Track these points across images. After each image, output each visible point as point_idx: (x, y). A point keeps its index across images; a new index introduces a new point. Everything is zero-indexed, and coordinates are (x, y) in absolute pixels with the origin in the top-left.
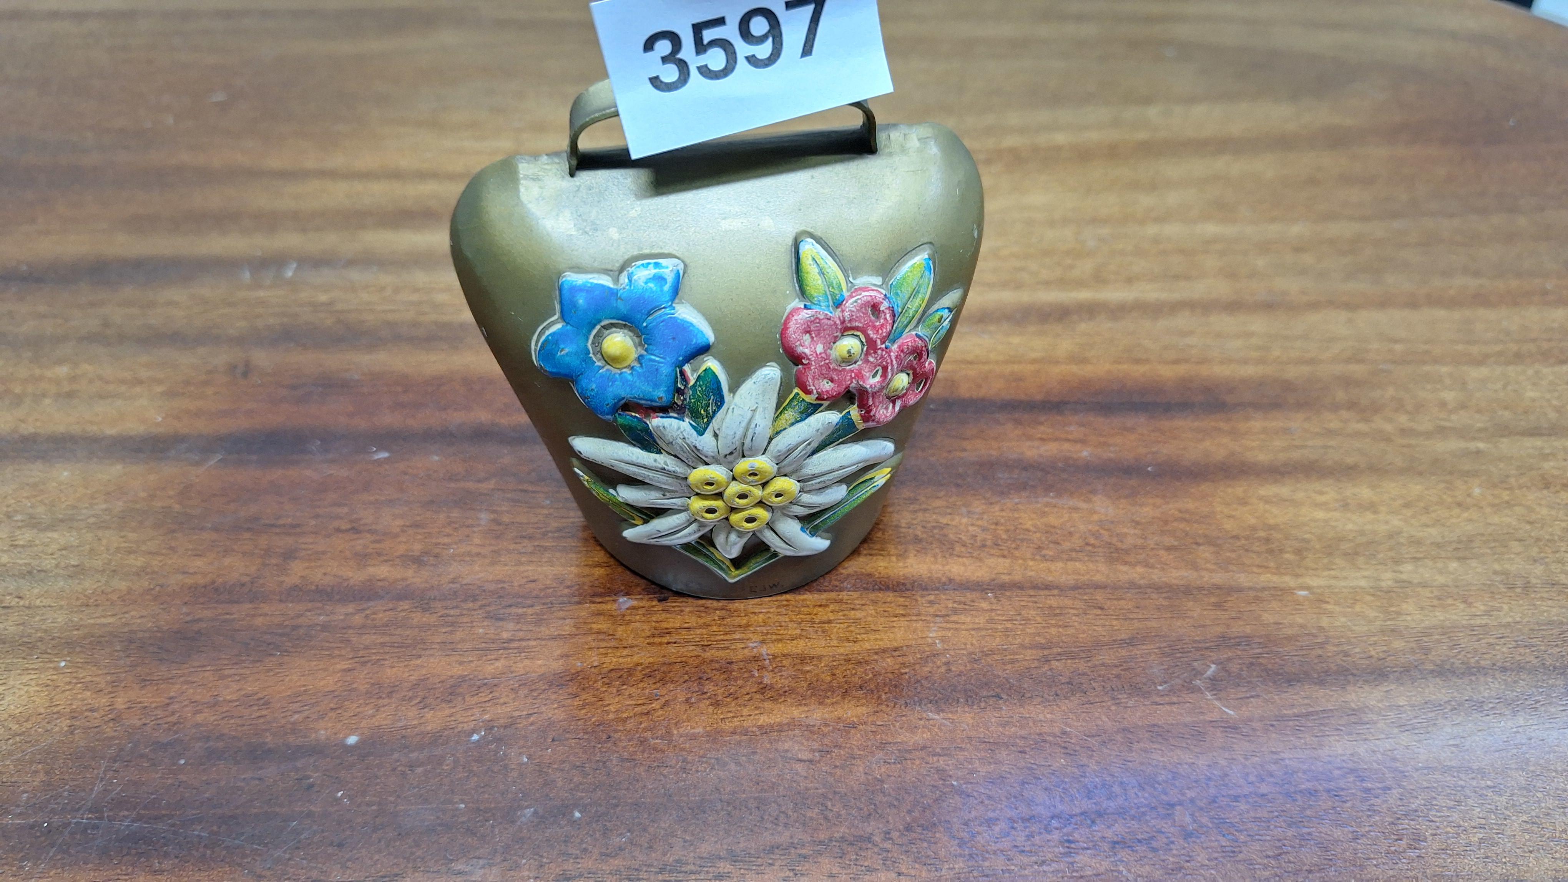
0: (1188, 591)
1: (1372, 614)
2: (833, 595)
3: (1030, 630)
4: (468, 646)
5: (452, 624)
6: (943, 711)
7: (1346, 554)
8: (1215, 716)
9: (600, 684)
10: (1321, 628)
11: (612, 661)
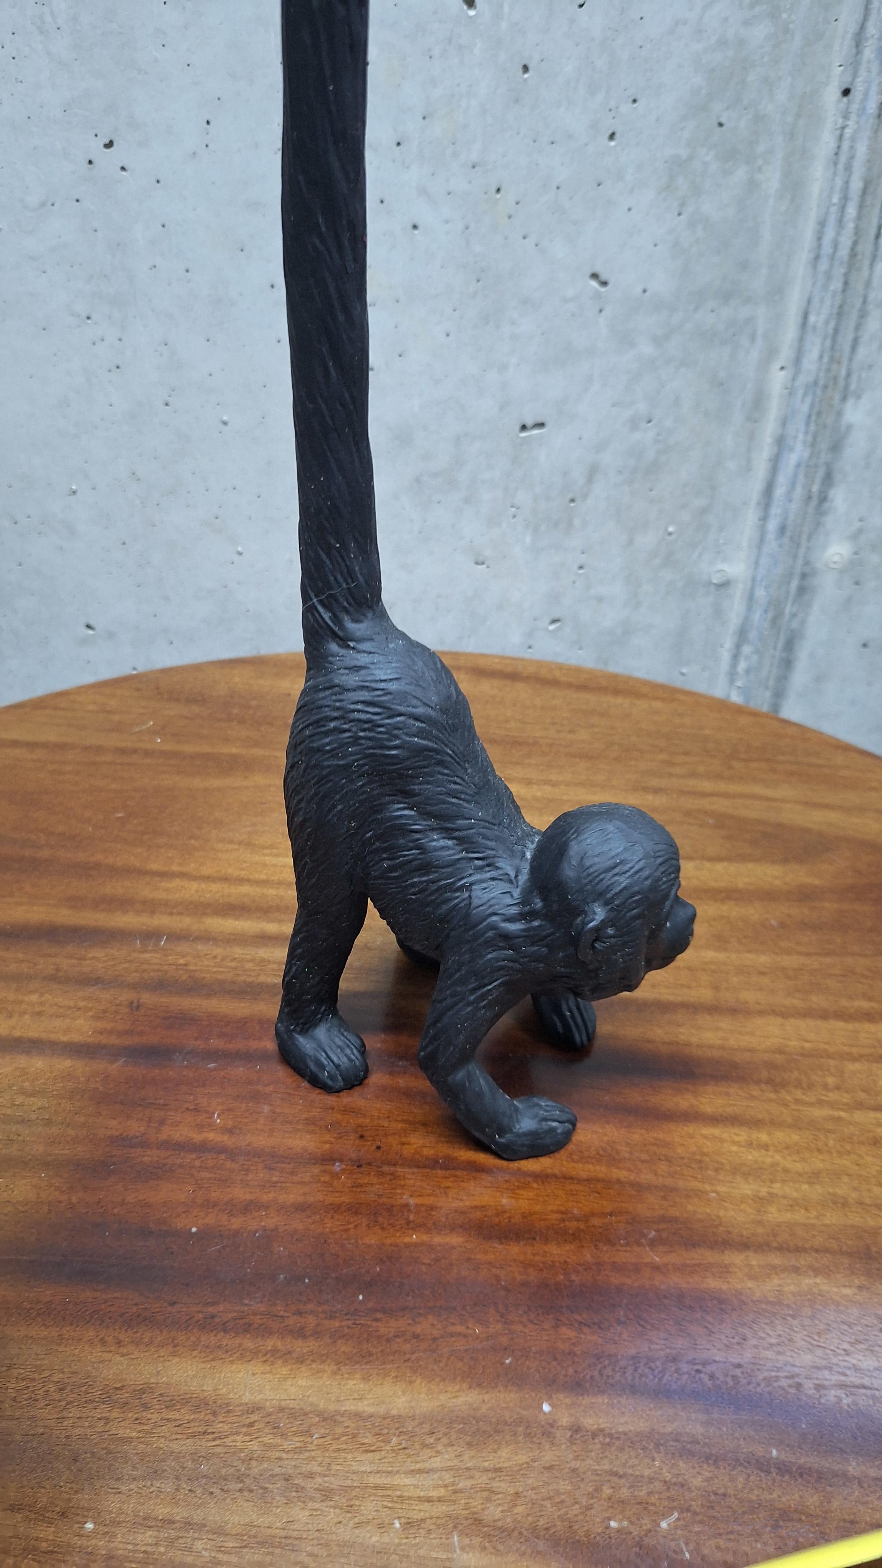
0: (649, 1188)
1: (749, 1210)
2: (453, 1172)
3: (558, 1202)
4: (256, 1183)
5: (247, 1170)
6: (503, 1244)
7: (744, 1174)
8: (648, 1260)
9: (322, 1211)
10: (718, 1217)
11: (330, 1199)
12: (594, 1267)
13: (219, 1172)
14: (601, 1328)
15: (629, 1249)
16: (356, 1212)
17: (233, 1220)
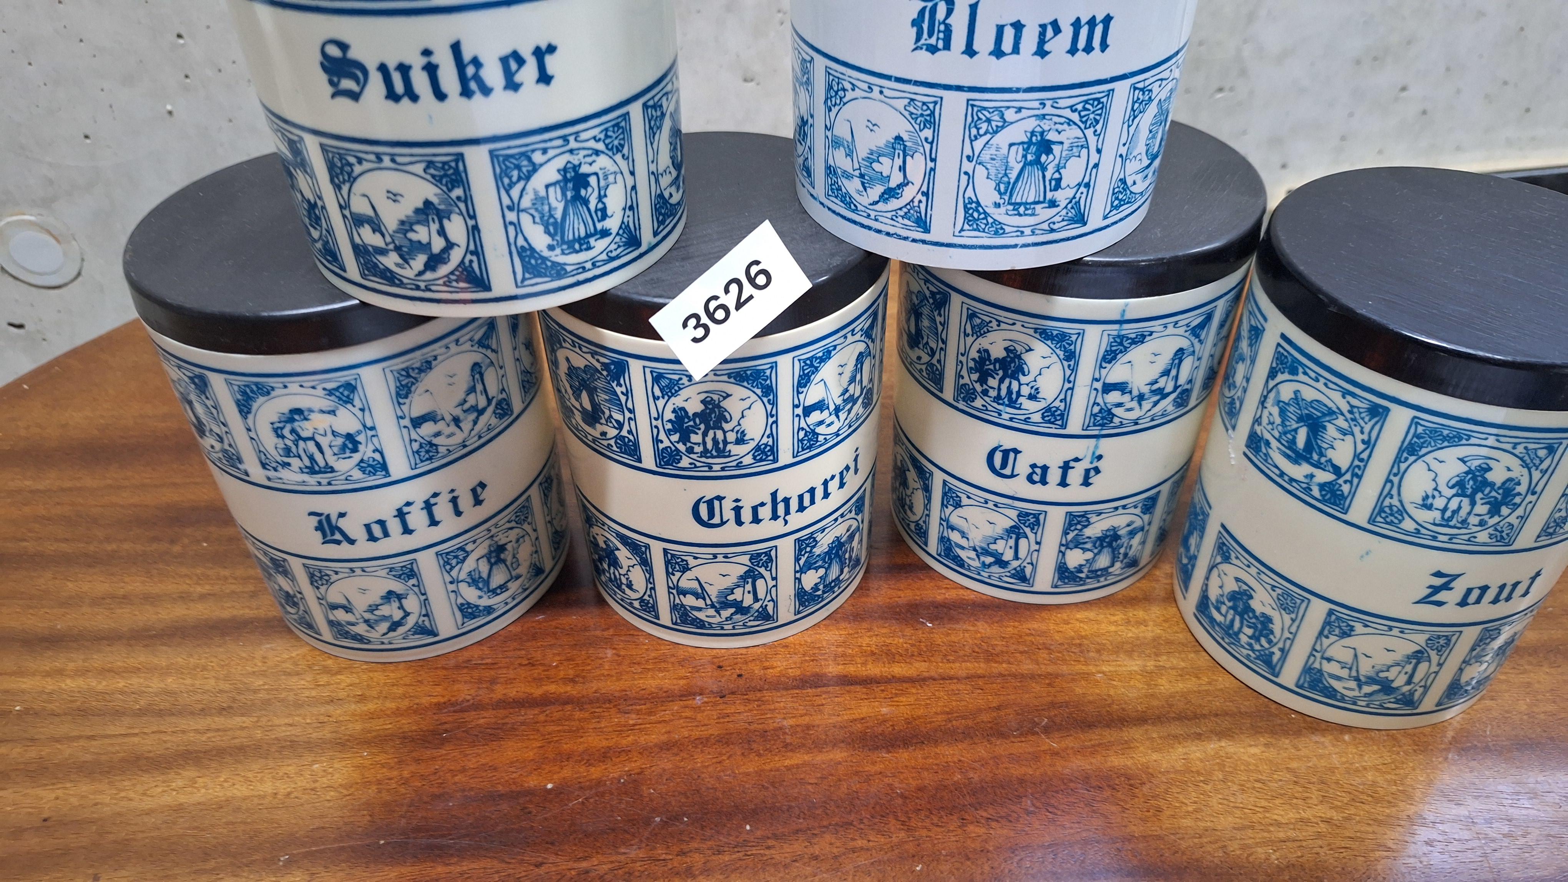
12: (991, 762)
13: (567, 723)
14: (1011, 821)
15: (1023, 739)
16: (726, 743)
17: (593, 769)
